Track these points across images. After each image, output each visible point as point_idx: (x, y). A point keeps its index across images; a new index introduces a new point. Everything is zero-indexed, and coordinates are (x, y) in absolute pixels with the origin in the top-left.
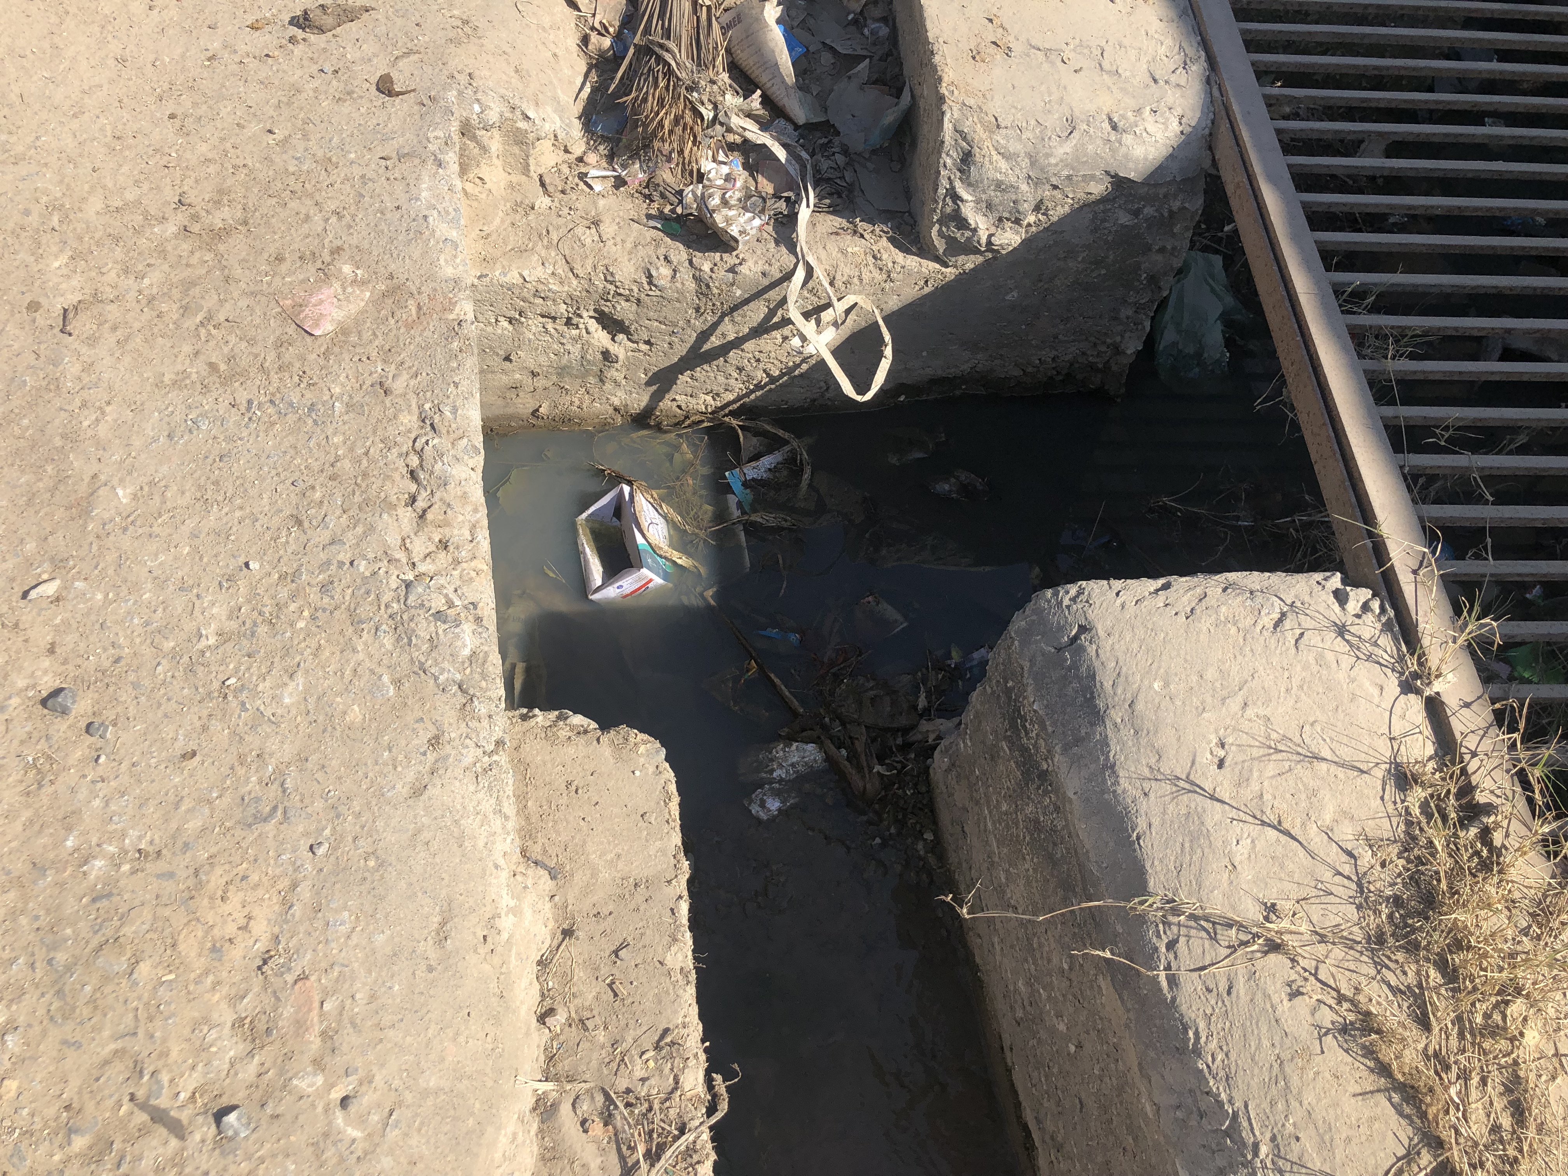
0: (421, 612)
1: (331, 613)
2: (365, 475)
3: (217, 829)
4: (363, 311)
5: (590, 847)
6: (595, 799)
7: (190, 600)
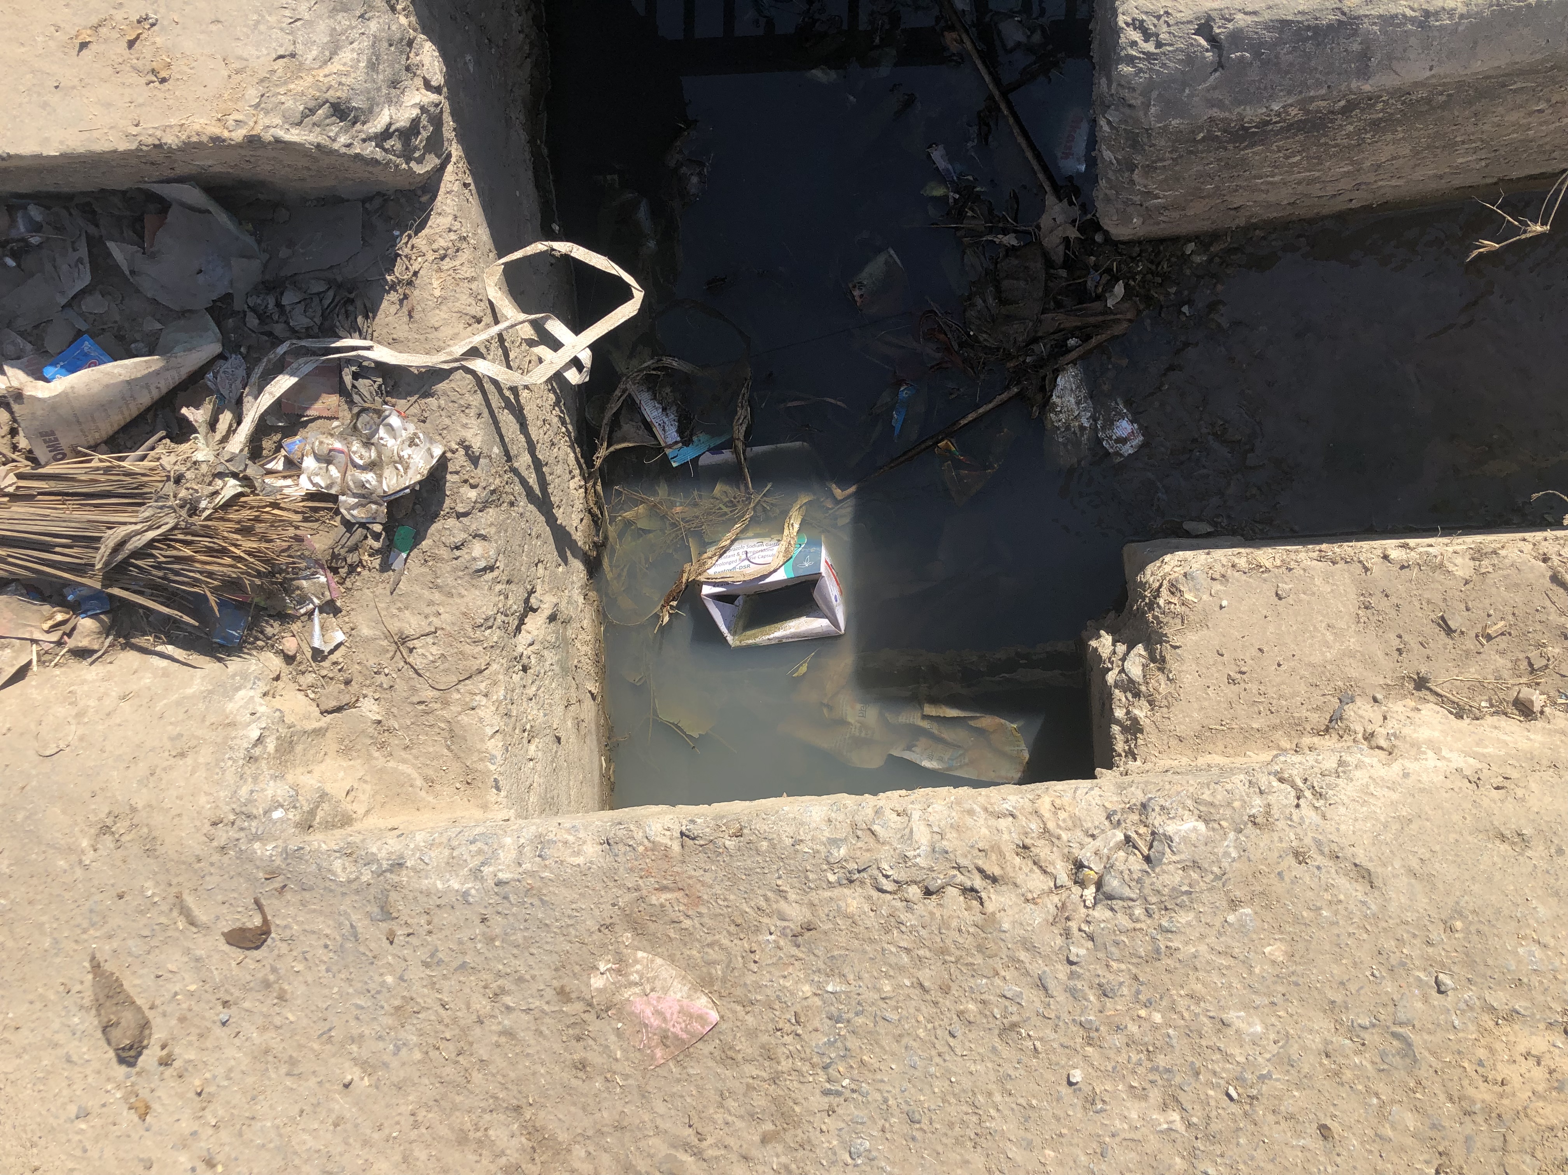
0: (1147, 881)
1: (1142, 984)
2: (944, 951)
3: (1418, 1095)
4: (672, 959)
5: (1317, 658)
6: (1254, 652)
7: (1120, 1144)
